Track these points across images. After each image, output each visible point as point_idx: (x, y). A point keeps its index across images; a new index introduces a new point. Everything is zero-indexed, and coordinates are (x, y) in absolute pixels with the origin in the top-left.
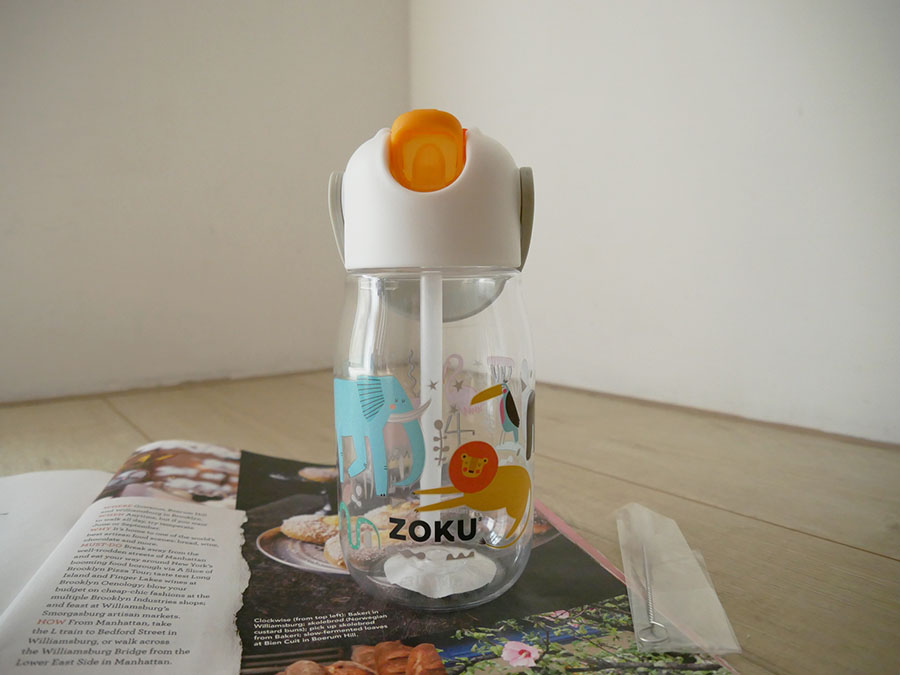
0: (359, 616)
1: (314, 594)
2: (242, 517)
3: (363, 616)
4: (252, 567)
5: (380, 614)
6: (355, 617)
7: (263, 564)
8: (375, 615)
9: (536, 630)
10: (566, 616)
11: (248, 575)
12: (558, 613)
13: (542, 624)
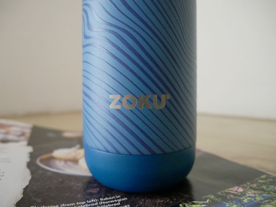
0: (108, 201)
1: (75, 188)
2: (30, 149)
3: (111, 200)
4: (32, 173)
5: (122, 198)
6: (105, 201)
7: (40, 172)
8: (119, 198)
9: (229, 200)
10: (241, 190)
11: (29, 177)
12: (236, 188)
13: (232, 196)
